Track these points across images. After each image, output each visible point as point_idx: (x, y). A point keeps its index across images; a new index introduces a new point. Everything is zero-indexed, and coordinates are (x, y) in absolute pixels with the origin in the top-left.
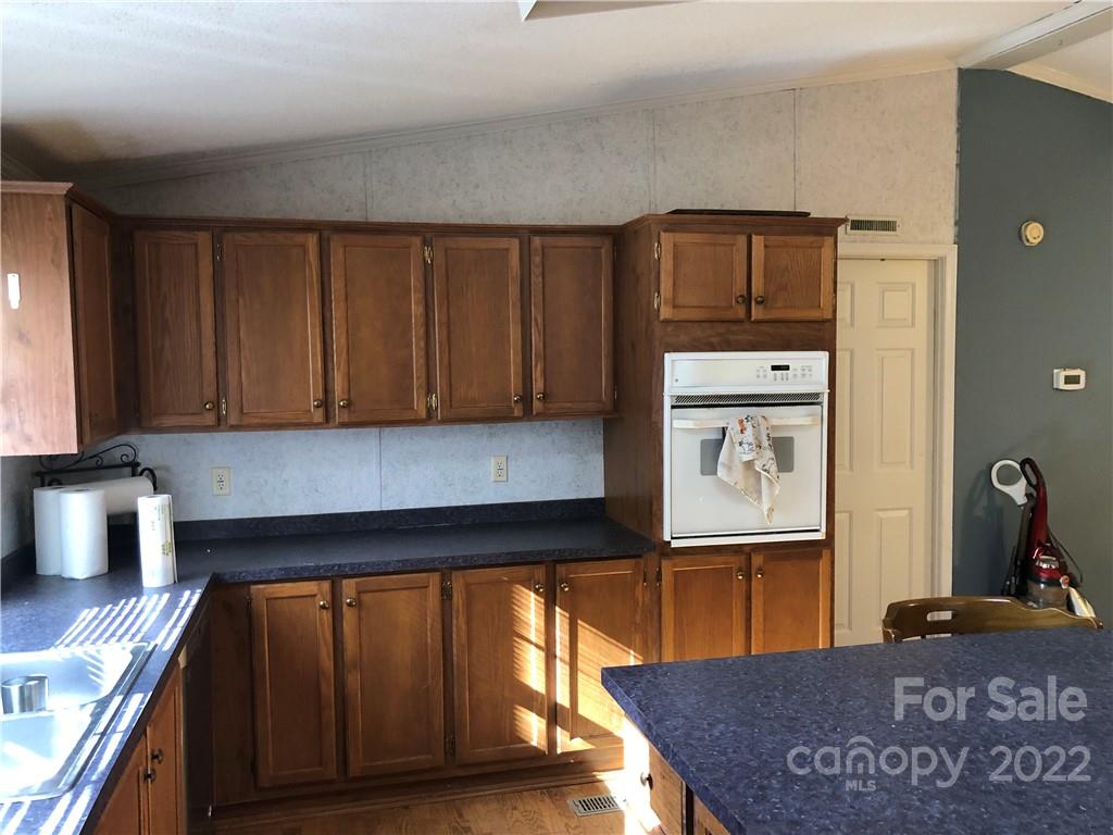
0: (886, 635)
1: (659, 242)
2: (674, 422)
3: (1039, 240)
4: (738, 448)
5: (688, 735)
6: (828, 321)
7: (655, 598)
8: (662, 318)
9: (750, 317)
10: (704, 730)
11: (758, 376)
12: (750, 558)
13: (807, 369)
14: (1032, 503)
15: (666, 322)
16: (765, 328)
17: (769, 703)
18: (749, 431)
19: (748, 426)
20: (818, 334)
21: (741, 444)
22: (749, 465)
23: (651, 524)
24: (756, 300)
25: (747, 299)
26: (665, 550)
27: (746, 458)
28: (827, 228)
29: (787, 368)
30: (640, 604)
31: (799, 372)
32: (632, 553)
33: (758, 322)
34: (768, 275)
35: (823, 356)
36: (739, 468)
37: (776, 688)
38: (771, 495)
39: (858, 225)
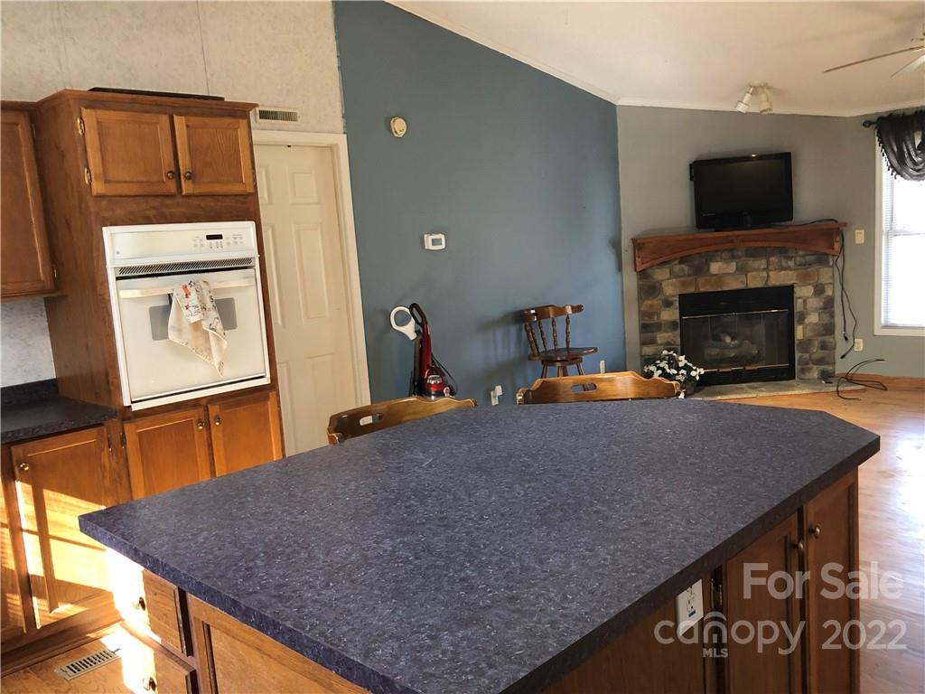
0: (331, 439)
1: (81, 118)
2: (121, 292)
3: (404, 132)
4: (185, 312)
5: (175, 547)
6: (251, 194)
7: (122, 461)
8: (94, 193)
9: (181, 192)
10: (189, 540)
11: (196, 245)
12: (208, 410)
13: (238, 237)
14: (420, 337)
15: (100, 197)
16: (195, 201)
17: (243, 507)
18: (193, 295)
19: (192, 290)
20: (243, 207)
21: (187, 308)
22: (197, 325)
23: (109, 392)
24: (185, 176)
25: (176, 174)
26: (127, 415)
27: (194, 319)
28: (239, 112)
29: (220, 237)
30: (108, 469)
31: (232, 240)
32: (94, 422)
33: (188, 196)
34: (192, 152)
35: (251, 226)
36: (188, 330)
37: (248, 495)
38: (220, 349)
39: (265, 115)
